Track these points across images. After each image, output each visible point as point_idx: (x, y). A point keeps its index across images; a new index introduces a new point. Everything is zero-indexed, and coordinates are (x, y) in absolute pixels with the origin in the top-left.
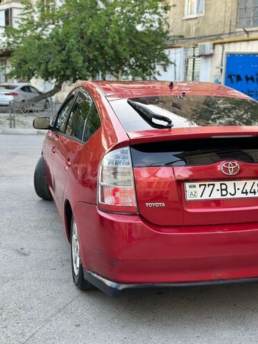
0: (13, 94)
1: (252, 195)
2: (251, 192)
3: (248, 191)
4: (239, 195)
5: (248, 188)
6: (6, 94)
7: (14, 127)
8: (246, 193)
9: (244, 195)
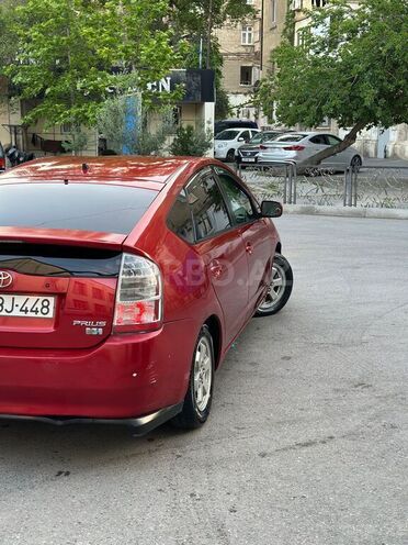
0: (296, 148)
1: (33, 315)
2: (32, 311)
3: (29, 309)
4: (16, 312)
5: (29, 306)
6: (285, 149)
7: (295, 203)
8: (26, 311)
9: (23, 314)
